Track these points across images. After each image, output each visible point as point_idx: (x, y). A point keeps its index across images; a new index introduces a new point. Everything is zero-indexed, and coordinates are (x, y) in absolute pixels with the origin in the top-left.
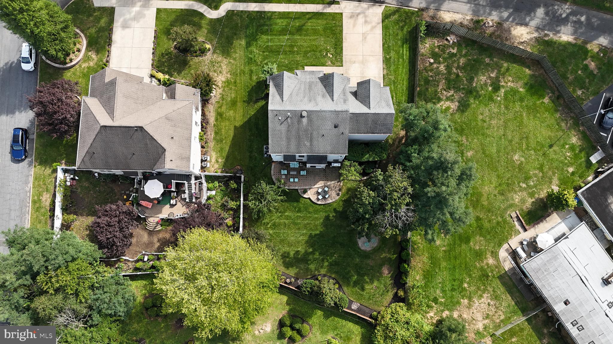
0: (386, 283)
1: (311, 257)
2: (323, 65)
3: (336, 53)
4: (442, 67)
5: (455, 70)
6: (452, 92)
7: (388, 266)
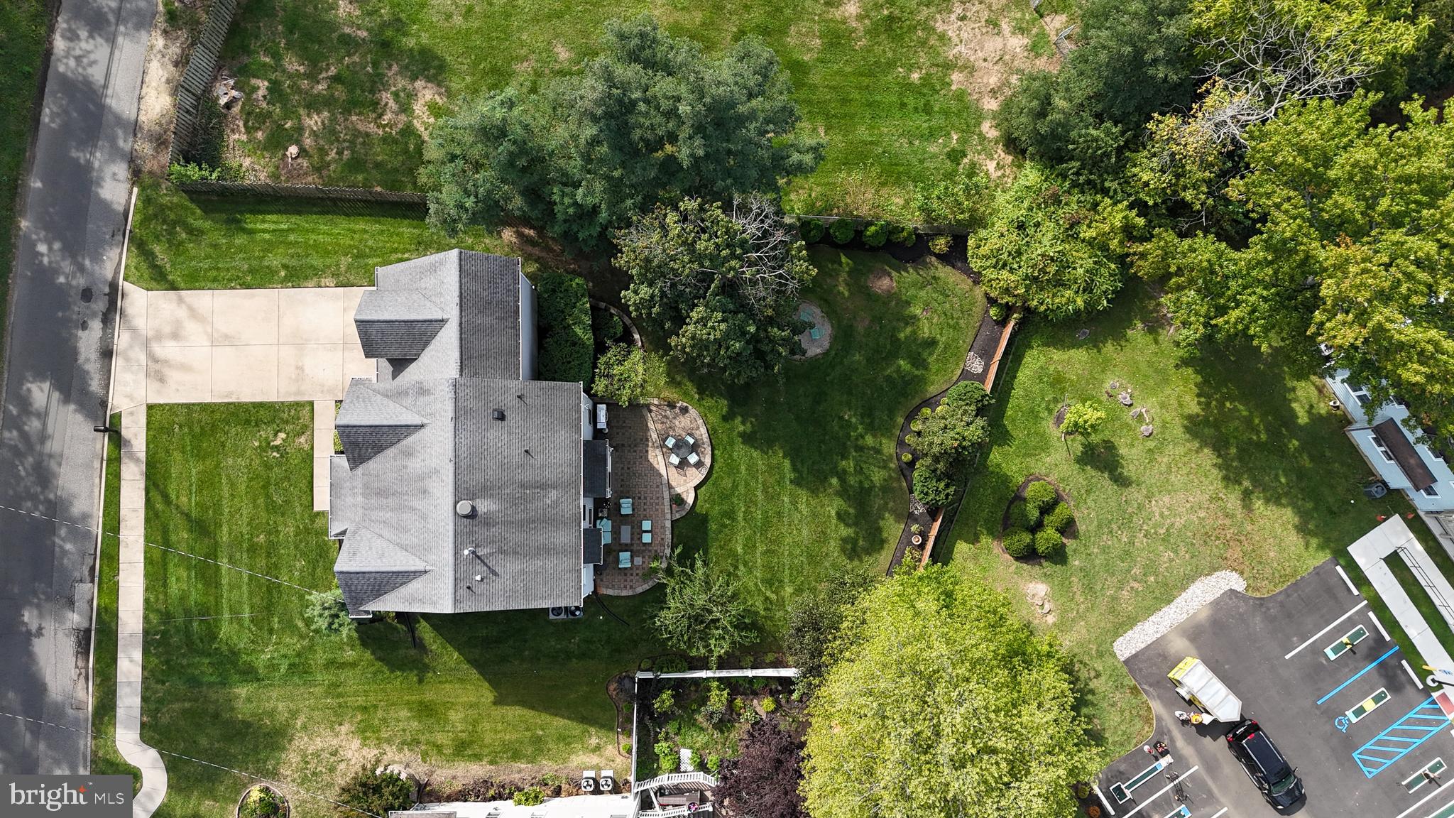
0: (914, 284)
1: (852, 480)
2: (308, 458)
3: (273, 421)
4: (312, 123)
5: (320, 87)
6: (386, 97)
7: (871, 276)
